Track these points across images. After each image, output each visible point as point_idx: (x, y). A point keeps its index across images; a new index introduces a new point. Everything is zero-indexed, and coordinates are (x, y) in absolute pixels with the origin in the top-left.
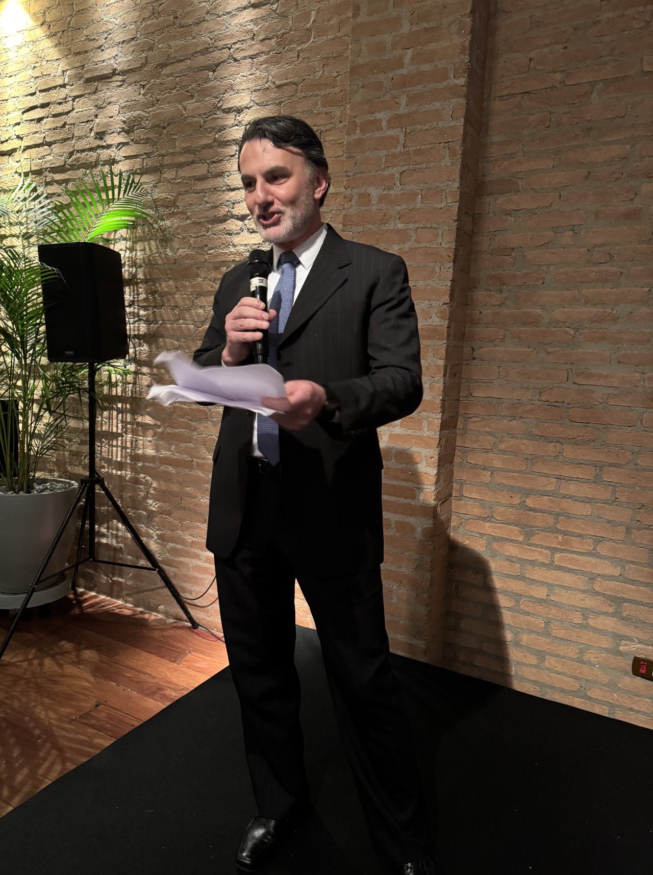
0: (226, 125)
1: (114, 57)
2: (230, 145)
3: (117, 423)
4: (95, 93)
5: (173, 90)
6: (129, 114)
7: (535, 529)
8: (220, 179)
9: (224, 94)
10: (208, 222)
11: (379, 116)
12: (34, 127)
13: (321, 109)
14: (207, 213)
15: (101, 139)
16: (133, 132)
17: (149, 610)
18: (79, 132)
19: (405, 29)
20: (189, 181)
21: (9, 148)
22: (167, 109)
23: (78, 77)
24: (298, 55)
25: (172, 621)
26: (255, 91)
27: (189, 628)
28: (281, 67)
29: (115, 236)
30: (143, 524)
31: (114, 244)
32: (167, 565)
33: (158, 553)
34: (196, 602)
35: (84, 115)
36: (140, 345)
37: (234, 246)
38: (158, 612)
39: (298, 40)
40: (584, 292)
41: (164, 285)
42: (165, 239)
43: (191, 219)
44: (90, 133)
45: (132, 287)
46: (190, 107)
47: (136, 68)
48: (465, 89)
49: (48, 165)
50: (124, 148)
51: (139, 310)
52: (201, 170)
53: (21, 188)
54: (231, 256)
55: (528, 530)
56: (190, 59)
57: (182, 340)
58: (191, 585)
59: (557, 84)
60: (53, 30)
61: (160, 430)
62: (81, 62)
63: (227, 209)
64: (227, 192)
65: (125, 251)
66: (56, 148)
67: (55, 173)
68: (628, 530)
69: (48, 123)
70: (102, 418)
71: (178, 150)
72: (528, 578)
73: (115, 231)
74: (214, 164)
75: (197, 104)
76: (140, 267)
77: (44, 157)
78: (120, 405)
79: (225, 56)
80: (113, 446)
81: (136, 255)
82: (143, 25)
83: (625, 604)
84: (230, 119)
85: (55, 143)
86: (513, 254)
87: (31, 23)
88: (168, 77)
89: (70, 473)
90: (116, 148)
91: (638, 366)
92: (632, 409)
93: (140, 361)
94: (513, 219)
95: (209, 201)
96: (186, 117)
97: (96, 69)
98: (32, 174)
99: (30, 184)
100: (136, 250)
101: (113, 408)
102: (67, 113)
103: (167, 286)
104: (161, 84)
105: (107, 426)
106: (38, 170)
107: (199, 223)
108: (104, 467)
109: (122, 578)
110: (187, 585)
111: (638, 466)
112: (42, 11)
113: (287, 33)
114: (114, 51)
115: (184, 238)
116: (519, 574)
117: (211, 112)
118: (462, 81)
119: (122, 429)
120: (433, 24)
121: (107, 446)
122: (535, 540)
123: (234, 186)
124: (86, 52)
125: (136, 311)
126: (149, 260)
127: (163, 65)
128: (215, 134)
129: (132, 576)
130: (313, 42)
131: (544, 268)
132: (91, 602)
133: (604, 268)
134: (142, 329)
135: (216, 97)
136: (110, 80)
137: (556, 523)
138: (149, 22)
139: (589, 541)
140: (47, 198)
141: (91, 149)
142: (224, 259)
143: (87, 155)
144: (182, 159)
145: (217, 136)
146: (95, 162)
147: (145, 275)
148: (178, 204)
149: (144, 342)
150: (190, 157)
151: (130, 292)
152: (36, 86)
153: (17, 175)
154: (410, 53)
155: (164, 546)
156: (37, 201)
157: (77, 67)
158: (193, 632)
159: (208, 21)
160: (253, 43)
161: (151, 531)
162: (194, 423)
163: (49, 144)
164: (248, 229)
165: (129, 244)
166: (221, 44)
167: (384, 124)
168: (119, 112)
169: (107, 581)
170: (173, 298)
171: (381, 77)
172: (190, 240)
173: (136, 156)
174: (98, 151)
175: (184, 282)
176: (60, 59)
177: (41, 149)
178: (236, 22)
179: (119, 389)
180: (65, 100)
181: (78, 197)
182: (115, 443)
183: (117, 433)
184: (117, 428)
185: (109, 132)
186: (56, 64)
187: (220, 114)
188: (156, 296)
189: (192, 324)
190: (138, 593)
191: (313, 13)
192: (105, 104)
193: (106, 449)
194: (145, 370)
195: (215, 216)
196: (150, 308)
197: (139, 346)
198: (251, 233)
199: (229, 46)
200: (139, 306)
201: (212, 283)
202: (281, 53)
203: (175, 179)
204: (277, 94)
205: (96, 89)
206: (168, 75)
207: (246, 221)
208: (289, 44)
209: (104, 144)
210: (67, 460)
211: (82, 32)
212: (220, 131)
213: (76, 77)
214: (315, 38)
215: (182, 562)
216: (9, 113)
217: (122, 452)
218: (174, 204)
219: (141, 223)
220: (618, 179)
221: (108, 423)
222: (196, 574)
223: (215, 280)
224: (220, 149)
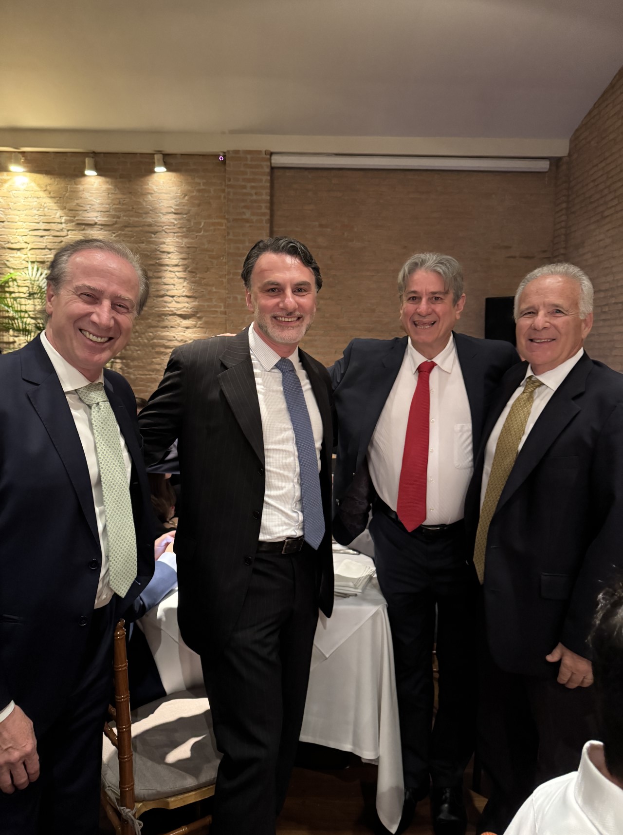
0: (162, 258)
1: (96, 217)
5: (132, 238)
9: (160, 245)
10: (154, 297)
12: (38, 239)
13: (207, 259)
14: (154, 293)
23: (72, 221)
24: (196, 237)
26: (176, 246)
28: (189, 240)
37: (168, 307)
39: (196, 231)
46: (142, 247)
47: (110, 225)
54: (168, 312)
56: (141, 227)
57: (140, 347)
62: (73, 214)
63: (164, 292)
64: (163, 285)
69: (49, 239)
75: (147, 246)
79: (161, 230)
82: (114, 207)
84: (164, 256)
95: (154, 288)
97: (84, 220)
98: (37, 262)
104: (125, 234)
106: (41, 261)
113: (190, 227)
117: (154, 251)
123: (167, 283)
124: (76, 210)
127: (126, 227)
128: (156, 261)
130: (203, 233)
135: (156, 245)
136: (93, 227)
138: (117, 206)
142: (163, 312)
152: (40, 219)
153: (26, 261)
157: (70, 216)
159: (151, 214)
160: (175, 227)
163: (50, 249)
164: (176, 301)
166: (158, 224)
176: (58, 210)
177: (42, 251)
178: (166, 218)
186: (55, 211)
187: (158, 253)
189: (146, 340)
191: (203, 223)
194: (118, 361)
195: (158, 294)
198: (177, 303)
199: (162, 226)
201: (156, 322)
202: (188, 234)
204: (187, 250)
205: (84, 229)
206: (129, 231)
207: (174, 298)
208: (192, 232)
211: (74, 201)
212: (158, 259)
213: (70, 221)
216: (18, 229)
223: (159, 321)
224: (159, 267)
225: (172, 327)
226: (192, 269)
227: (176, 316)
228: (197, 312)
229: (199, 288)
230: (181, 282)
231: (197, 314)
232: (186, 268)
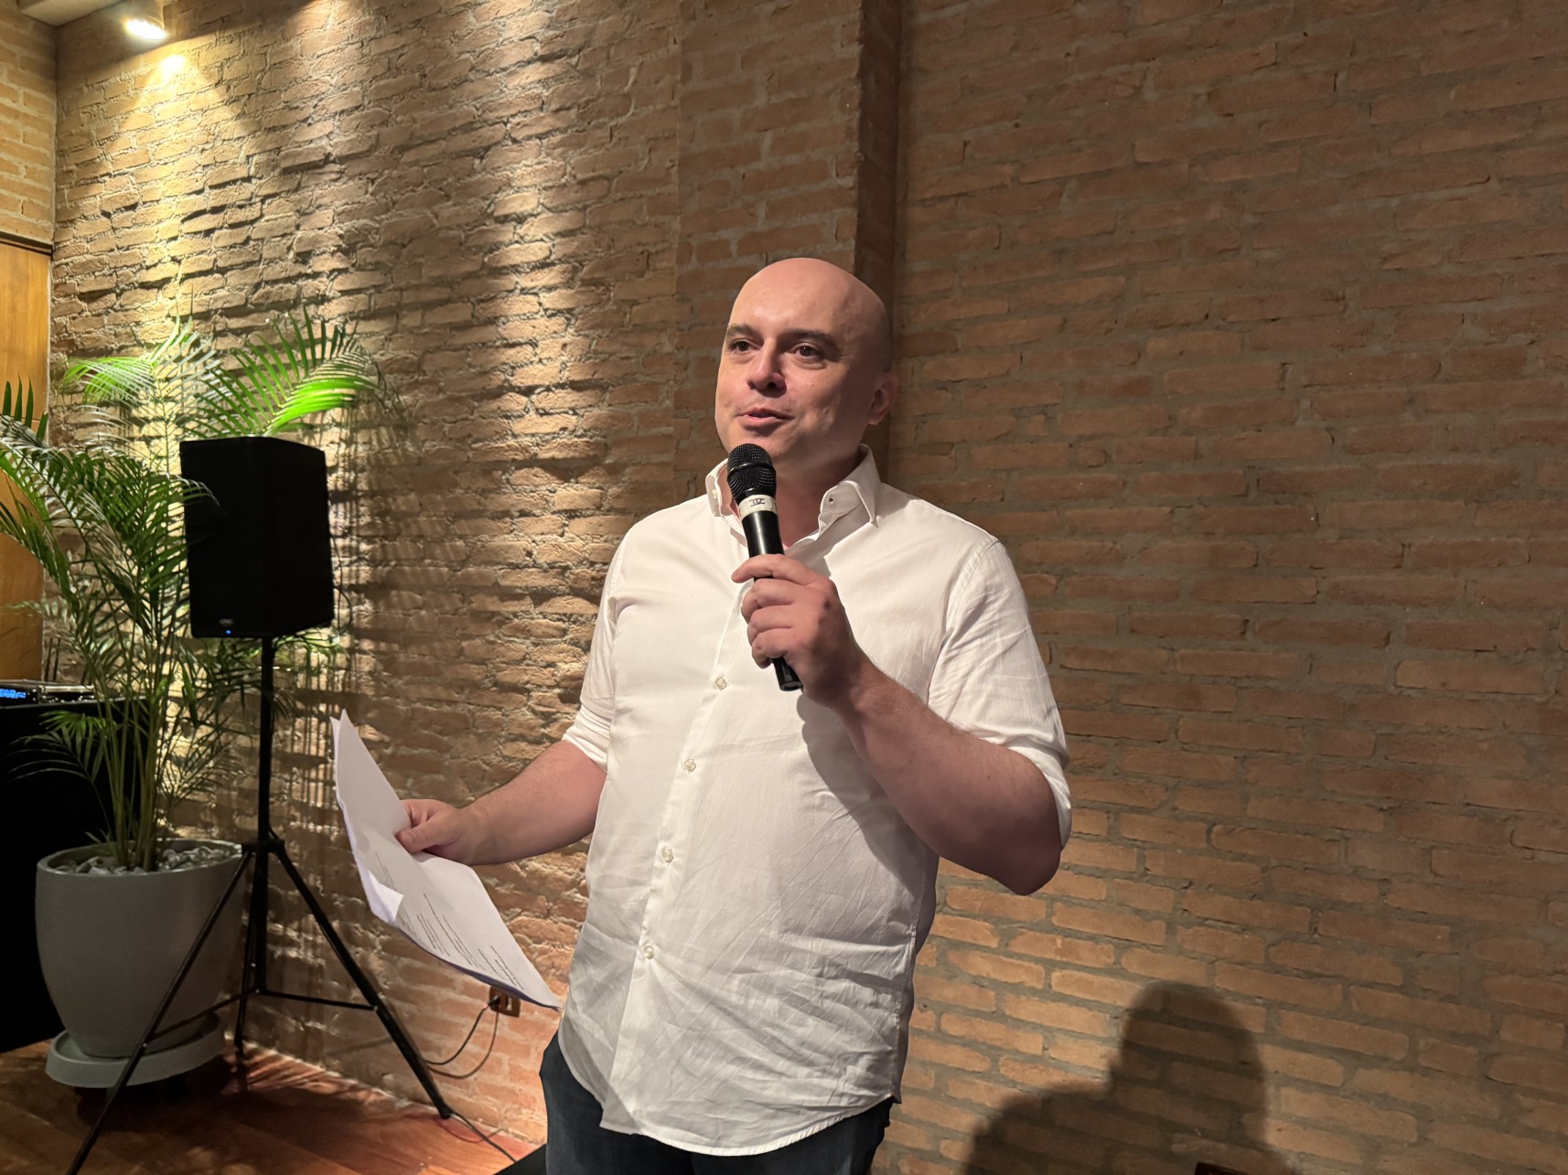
0: (501, 243)
1: (327, 136)
2: (507, 274)
3: (318, 739)
4: (296, 190)
5: (418, 186)
6: (348, 225)
7: (1016, 925)
8: (492, 328)
9: (497, 193)
10: (473, 398)
11: (725, 234)
12: (201, 242)
13: (647, 218)
14: (471, 384)
15: (305, 262)
16: (355, 251)
17: (368, 1083)
18: (271, 251)
19: (761, 101)
20: (442, 331)
21: (159, 277)
22: (409, 217)
23: (271, 165)
24: (611, 136)
25: (405, 1103)
26: (544, 189)
27: (433, 1117)
28: (585, 152)
29: (322, 419)
30: (357, 922)
31: (321, 432)
32: (397, 998)
33: (384, 977)
34: (447, 1068)
35: (279, 225)
36: (360, 602)
37: (515, 436)
38: (383, 1087)
39: (611, 112)
40: (1069, 513)
41: (400, 500)
42: (403, 425)
43: (444, 393)
44: (288, 253)
45: (348, 504)
46: (445, 213)
47: (361, 153)
48: (854, 194)
49: (219, 305)
50: (340, 277)
51: (358, 542)
52: (462, 313)
53: (174, 341)
54: (512, 453)
55: (1005, 927)
56: (444, 139)
57: (429, 593)
58: (438, 1035)
59: (1008, 182)
60: (234, 92)
61: (388, 751)
62: (276, 142)
63: (502, 377)
64: (502, 350)
65: (339, 444)
66: (233, 278)
67: (229, 317)
68: (1171, 928)
69: (223, 238)
70: (294, 729)
71: (425, 280)
72: (1010, 1017)
73: (324, 412)
74: (482, 305)
75: (458, 208)
76: (363, 470)
77: (213, 291)
78: (322, 708)
79: (499, 136)
80: (310, 780)
81: (356, 450)
82: (373, 86)
83: (1175, 1064)
84: (507, 233)
85: (232, 269)
86: (953, 452)
87: (202, 82)
88: (411, 166)
89: (239, 829)
90: (328, 277)
91: (1162, 637)
92: (1159, 711)
93: (358, 629)
94: (949, 395)
95: (474, 363)
96: (439, 229)
97: (300, 154)
98: (194, 319)
99: (190, 335)
100: (356, 443)
101: (311, 714)
102: (253, 222)
103: (406, 502)
104: (400, 177)
105: (302, 744)
106: (203, 313)
107: (459, 399)
108: (294, 819)
109: (322, 1023)
110: (432, 1037)
111: (1178, 812)
112: (218, 64)
113: (593, 101)
114: (328, 126)
115: (434, 423)
116: (994, 1009)
117: (476, 221)
118: (849, 181)
119: (326, 750)
120: (804, 94)
121: (300, 780)
122: (1018, 946)
123: (514, 340)
124: (284, 127)
125: (354, 543)
126: (377, 460)
127: (403, 149)
128: (484, 257)
129: (338, 1019)
130: (634, 114)
131: (1003, 475)
132: (265, 1069)
133: (1096, 474)
134: (363, 575)
135: (485, 199)
136: (321, 171)
137: (1049, 915)
138: (382, 83)
139: (1106, 947)
140: (215, 357)
141: (288, 280)
142: (498, 457)
143: (282, 288)
144: (431, 295)
145: (486, 259)
146: (294, 301)
147: (370, 483)
148: (425, 368)
149: (367, 597)
150: (443, 293)
151: (345, 514)
152: (205, 179)
153: (169, 319)
154: (768, 137)
155: (393, 963)
156: (199, 363)
157: (270, 151)
158: (440, 1125)
159: (472, 81)
160: (542, 114)
161: (371, 936)
162: (446, 738)
163: (223, 271)
164: (537, 410)
165: (345, 433)
166: (492, 116)
167: (733, 248)
168: (334, 221)
169: (297, 1029)
170: (416, 522)
171: (726, 174)
172: (443, 427)
173: (358, 291)
174: (300, 282)
175: (433, 496)
176: (244, 137)
177: (210, 278)
178: (516, 83)
179: (323, 679)
180: (249, 202)
181: (266, 356)
182: (313, 774)
183: (317, 757)
184: (318, 746)
185: (318, 252)
186: (237, 144)
187: (490, 225)
188: (388, 519)
189: (446, 566)
190: (350, 1050)
191: (633, 71)
192: (311, 209)
193: (299, 786)
194: (367, 645)
195: (484, 388)
196: (377, 540)
197: (358, 604)
198: (542, 415)
199: (505, 120)
200: (358, 536)
201: (478, 497)
202: (584, 130)
203: (420, 327)
204: (579, 195)
205: (299, 184)
206: (411, 164)
207: (534, 397)
208: (598, 117)
209: (309, 271)
210: (235, 806)
211: (279, 97)
212: (491, 251)
213: (268, 166)
214: (636, 108)
215: (423, 993)
216: (160, 221)
217: (324, 790)
218: (418, 367)
219: (366, 398)
220: (1109, 330)
221: (302, 739)
222: (447, 1016)
223: (484, 492)
224: (491, 281)
225: (523, 514)
226: (592, 271)
227: (536, 470)
228: (606, 448)
229: (615, 347)
230: (556, 328)
231: (605, 456)
232: (575, 270)
